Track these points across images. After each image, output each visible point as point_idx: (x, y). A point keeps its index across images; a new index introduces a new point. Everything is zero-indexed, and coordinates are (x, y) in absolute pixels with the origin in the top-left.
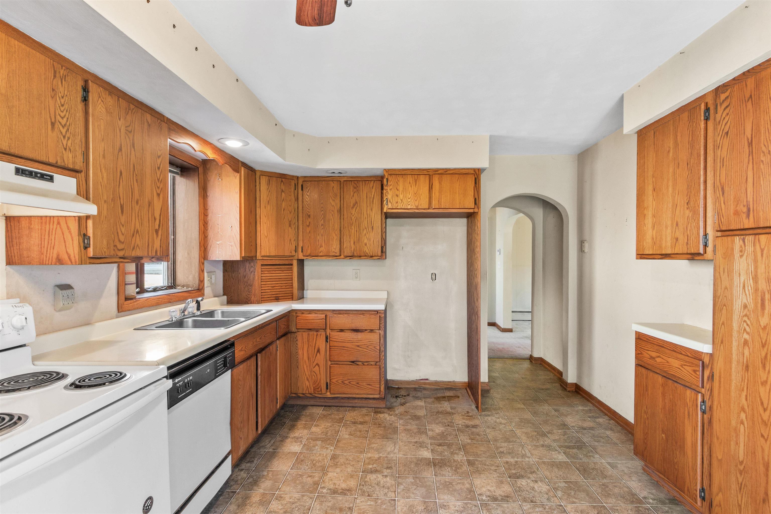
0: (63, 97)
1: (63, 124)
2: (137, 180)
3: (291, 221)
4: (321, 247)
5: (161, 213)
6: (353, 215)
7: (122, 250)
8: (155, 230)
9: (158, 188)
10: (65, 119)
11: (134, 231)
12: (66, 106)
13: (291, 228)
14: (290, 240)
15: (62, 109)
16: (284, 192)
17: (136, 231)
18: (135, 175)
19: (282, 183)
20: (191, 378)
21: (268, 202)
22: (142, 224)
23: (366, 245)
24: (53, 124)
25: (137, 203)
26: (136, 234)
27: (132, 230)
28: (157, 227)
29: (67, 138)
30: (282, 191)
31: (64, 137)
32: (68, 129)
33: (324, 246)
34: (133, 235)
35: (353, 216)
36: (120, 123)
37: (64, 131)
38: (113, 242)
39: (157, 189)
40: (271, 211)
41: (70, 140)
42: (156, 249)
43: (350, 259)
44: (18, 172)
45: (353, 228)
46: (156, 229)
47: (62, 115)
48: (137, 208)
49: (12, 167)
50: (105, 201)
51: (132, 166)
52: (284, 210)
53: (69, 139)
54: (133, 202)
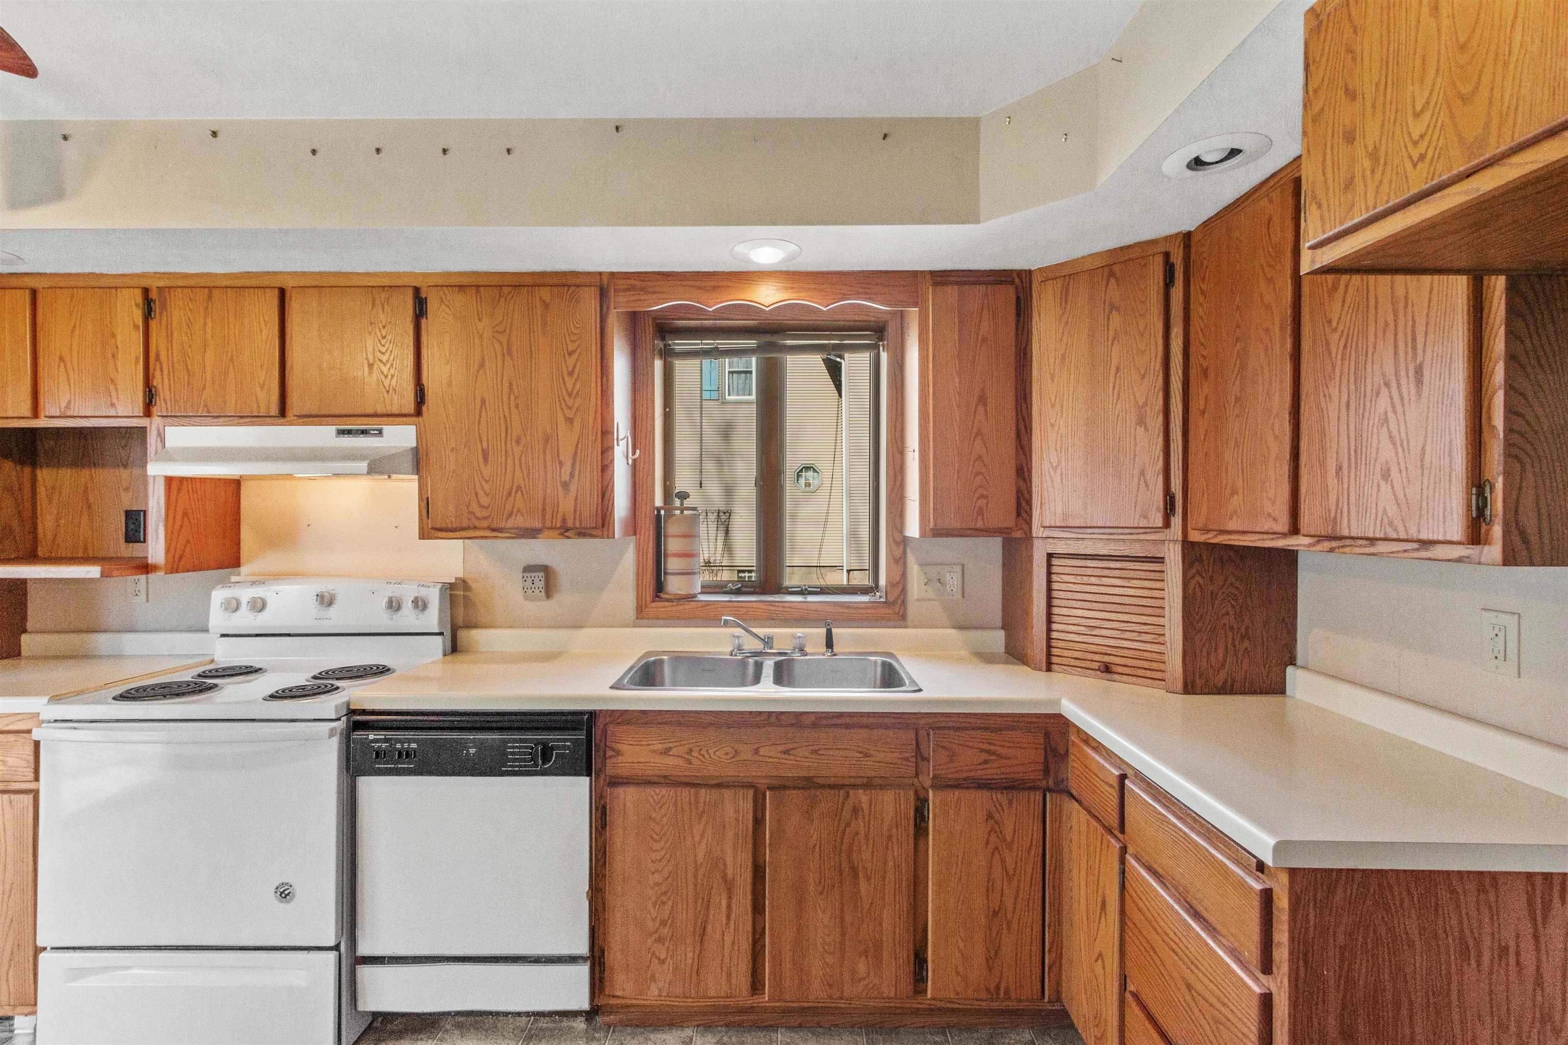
0: (384, 327)
1: (384, 361)
2: (517, 406)
3: (1145, 404)
4: (1232, 495)
5: (576, 453)
6: (1334, 324)
7: (485, 518)
8: (561, 482)
9: (569, 408)
10: (387, 355)
11: (512, 488)
12: (389, 337)
13: (1146, 429)
14: (1142, 473)
15: (383, 342)
16: (1118, 310)
17: (514, 488)
18: (513, 398)
19: (1113, 280)
20: (414, 746)
21: (1063, 358)
22: (528, 474)
23: (1386, 475)
24: (371, 366)
25: (518, 441)
26: (516, 492)
27: (507, 486)
28: (566, 477)
29: (390, 377)
30: (1112, 307)
31: (386, 377)
32: (392, 365)
33: (1241, 491)
34: (509, 494)
35: (1335, 330)
36: (480, 326)
37: (385, 370)
38: (468, 507)
39: (566, 411)
40: (1071, 385)
41: (395, 378)
42: (564, 515)
43: (1332, 550)
44: (341, 432)
45: (1335, 392)
46: (563, 479)
47: (383, 350)
48: (517, 450)
49: (332, 429)
50: (452, 450)
51: (506, 384)
52: (1118, 369)
53: (393, 376)
54: (509, 442)
